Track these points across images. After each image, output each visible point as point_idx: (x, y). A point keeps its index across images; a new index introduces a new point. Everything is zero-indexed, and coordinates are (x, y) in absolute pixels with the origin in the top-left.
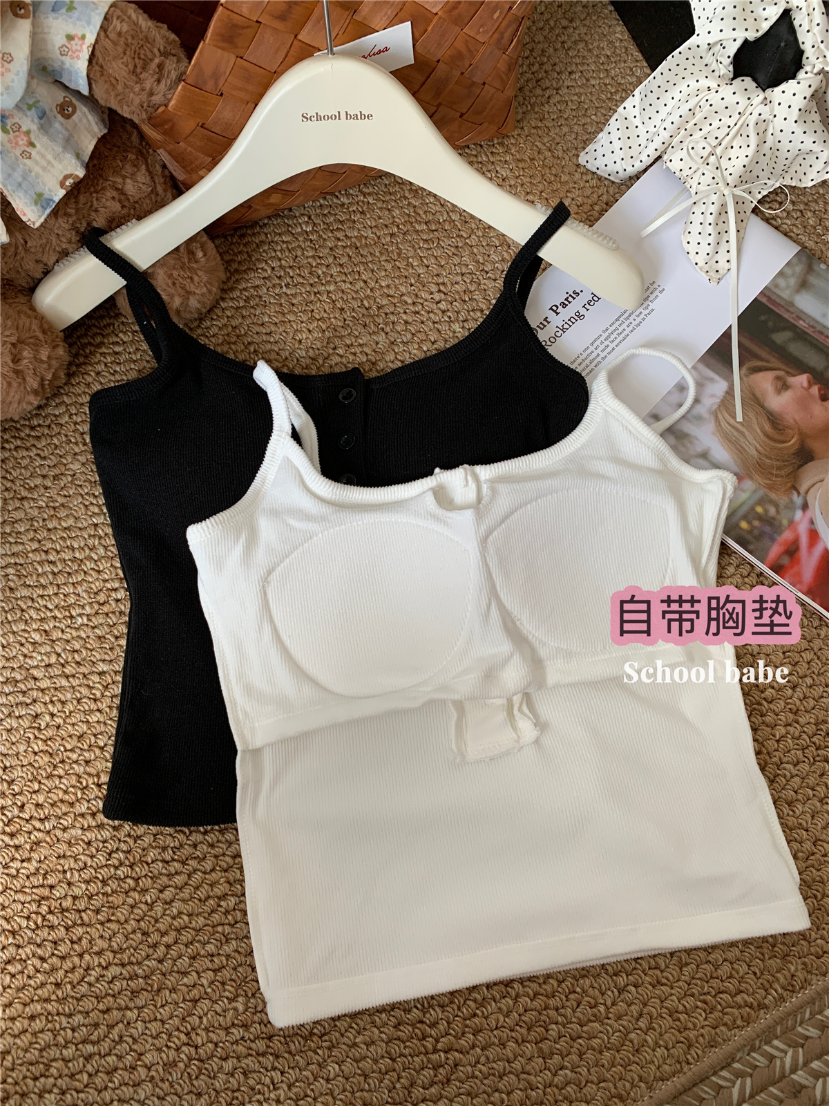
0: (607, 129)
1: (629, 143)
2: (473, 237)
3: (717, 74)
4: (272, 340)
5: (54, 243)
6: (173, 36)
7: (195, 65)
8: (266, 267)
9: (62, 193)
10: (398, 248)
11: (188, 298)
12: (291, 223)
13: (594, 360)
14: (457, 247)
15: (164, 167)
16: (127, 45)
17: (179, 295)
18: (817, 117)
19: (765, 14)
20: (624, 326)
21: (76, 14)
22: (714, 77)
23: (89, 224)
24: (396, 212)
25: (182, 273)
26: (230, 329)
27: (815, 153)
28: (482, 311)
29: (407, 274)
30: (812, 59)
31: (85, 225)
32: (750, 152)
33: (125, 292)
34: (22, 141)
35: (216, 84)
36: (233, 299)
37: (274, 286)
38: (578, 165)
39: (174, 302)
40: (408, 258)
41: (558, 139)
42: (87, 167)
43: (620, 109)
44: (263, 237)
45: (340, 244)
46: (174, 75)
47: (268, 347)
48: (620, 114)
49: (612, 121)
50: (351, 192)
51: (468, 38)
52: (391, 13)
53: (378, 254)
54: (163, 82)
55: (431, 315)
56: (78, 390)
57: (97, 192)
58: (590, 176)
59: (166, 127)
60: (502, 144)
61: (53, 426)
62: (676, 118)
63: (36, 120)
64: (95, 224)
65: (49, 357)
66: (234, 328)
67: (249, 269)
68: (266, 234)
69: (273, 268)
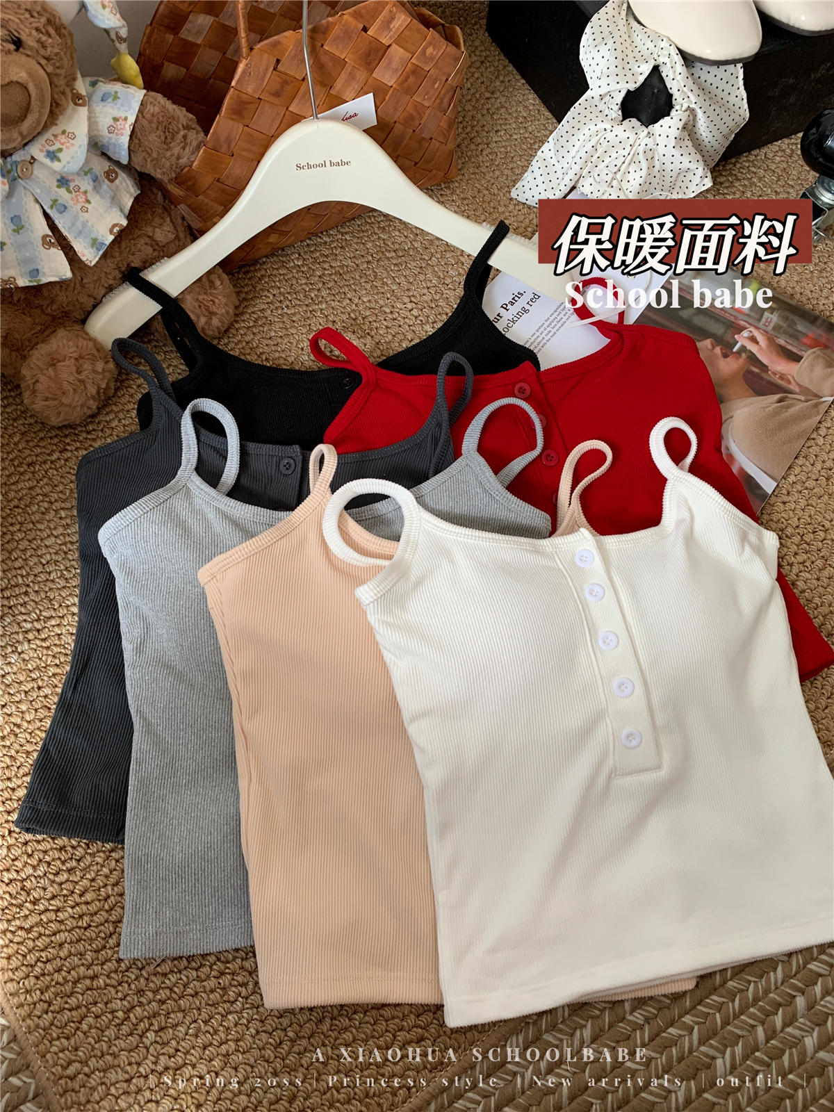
0: (530, 169)
1: (549, 177)
2: (433, 258)
3: (609, 117)
4: (279, 349)
5: (103, 280)
6: (191, 116)
7: (213, 133)
8: (268, 295)
9: (111, 238)
10: (374, 272)
11: (211, 318)
12: (284, 259)
13: (540, 342)
14: (421, 268)
15: (183, 219)
16: (159, 123)
17: (204, 316)
18: (690, 144)
19: (640, 70)
20: (561, 315)
21: (119, 101)
22: (608, 120)
23: (128, 265)
24: (370, 245)
25: (206, 297)
26: (244, 344)
27: (692, 170)
28: (447, 314)
29: (383, 291)
30: (680, 100)
31: (126, 265)
32: (644, 173)
33: (159, 317)
34: (82, 199)
35: (229, 147)
36: (244, 321)
37: (277, 308)
38: (511, 199)
39: (201, 322)
40: (383, 279)
41: (492, 181)
42: (128, 218)
43: (539, 153)
44: (263, 272)
45: (326, 272)
46: (195, 143)
47: (277, 355)
48: (539, 157)
49: (534, 163)
50: (331, 232)
51: (417, 104)
52: (357, 87)
53: (358, 278)
54: (187, 149)
55: (406, 320)
56: (123, 400)
57: (134, 239)
58: (521, 207)
59: (189, 183)
60: (448, 188)
61: (105, 429)
62: (582, 154)
63: (91, 183)
64: (133, 265)
65: (103, 370)
66: (247, 343)
67: (255, 297)
68: (266, 270)
69: (274, 295)
